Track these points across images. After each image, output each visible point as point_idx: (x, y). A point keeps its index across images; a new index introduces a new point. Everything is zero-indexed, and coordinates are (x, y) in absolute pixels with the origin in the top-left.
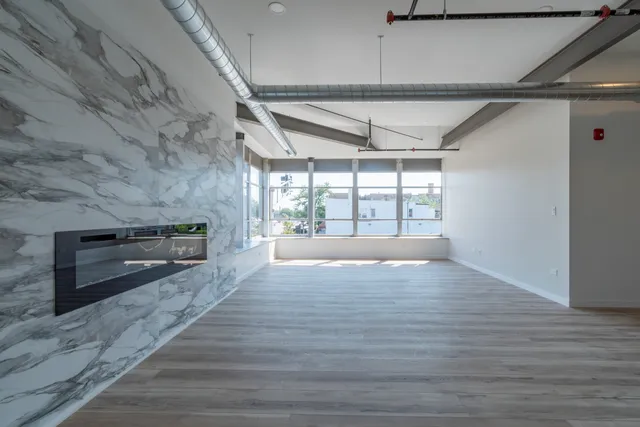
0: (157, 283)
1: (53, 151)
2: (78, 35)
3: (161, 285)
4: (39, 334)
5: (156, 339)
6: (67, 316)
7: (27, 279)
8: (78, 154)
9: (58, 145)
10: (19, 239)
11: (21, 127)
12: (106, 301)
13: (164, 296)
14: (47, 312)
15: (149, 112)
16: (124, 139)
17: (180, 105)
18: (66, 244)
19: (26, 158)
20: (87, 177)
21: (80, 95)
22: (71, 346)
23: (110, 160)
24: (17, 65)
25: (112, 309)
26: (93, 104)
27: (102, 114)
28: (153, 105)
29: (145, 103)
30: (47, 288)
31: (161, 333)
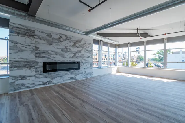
0: (64, 71)
1: (43, 52)
2: (47, 35)
3: (65, 72)
4: (40, 75)
5: (64, 81)
6: (45, 73)
7: (39, 68)
8: (47, 51)
9: (44, 51)
10: (38, 63)
11: (38, 49)
12: (52, 72)
13: (66, 74)
14: (42, 72)
15: (62, 43)
16: (56, 48)
17: (71, 40)
18: (45, 64)
19: (39, 53)
20: (49, 55)
21: (47, 43)
22: (46, 77)
23: (53, 52)
24: (38, 42)
25: (53, 74)
26: (50, 44)
27: (52, 45)
28: (63, 41)
29: (61, 41)
30: (42, 69)
31: (65, 80)
